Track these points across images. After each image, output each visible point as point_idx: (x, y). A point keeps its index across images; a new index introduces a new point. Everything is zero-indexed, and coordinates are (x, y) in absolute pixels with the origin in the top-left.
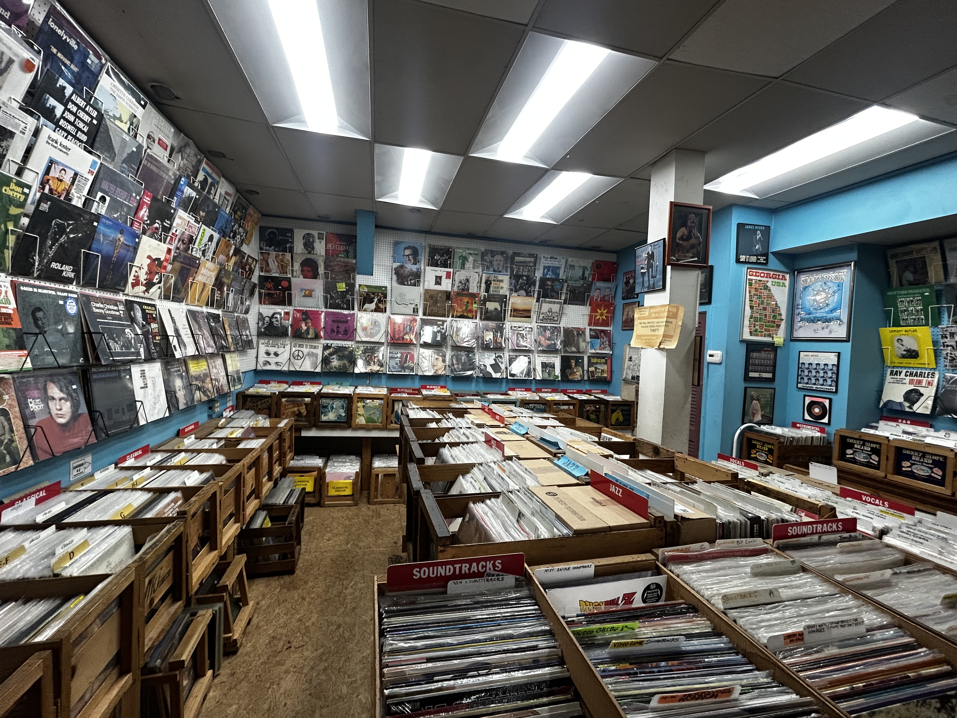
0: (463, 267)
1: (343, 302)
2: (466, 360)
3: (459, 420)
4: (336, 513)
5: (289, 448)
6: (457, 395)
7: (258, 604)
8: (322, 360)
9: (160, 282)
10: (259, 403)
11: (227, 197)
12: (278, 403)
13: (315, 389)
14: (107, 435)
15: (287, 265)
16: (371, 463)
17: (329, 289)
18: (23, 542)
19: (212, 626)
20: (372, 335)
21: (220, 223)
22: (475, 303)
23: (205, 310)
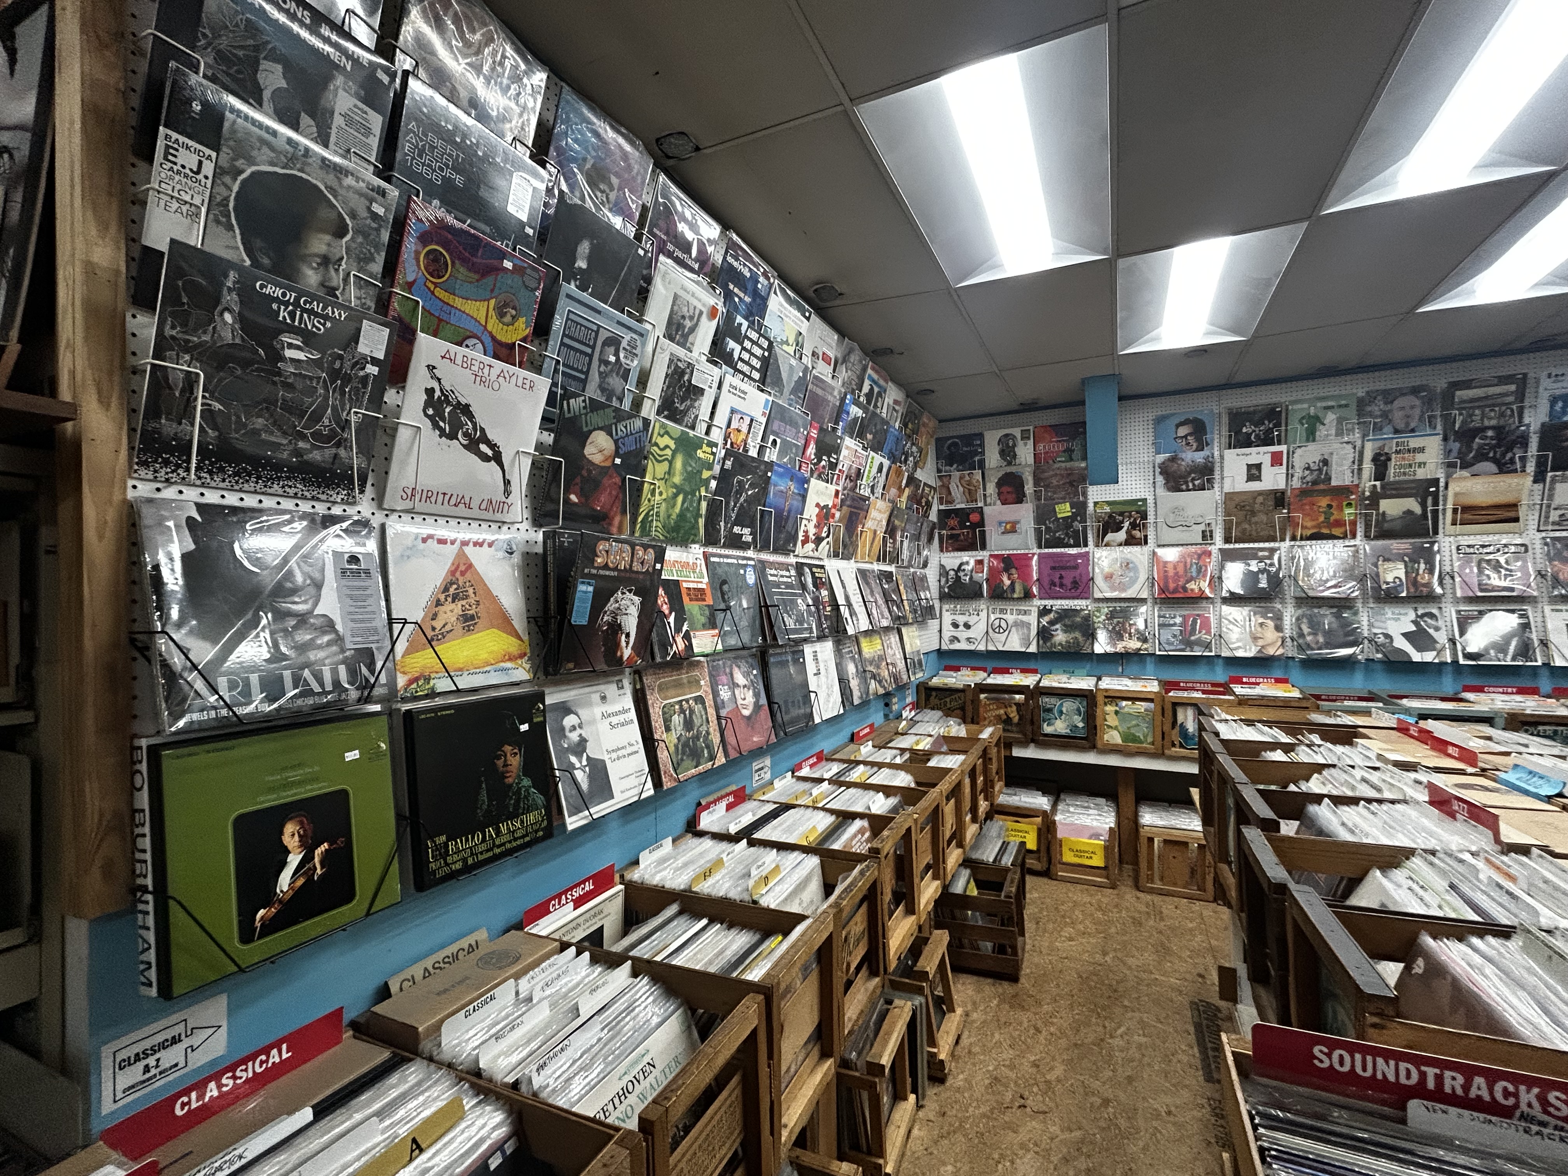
0: (1311, 436)
1: (1067, 534)
2: (1335, 626)
3: (1339, 749)
4: (1077, 894)
5: (997, 773)
6: (1318, 697)
7: (967, 1015)
8: (1038, 633)
9: (828, 536)
10: (948, 700)
11: (897, 408)
12: (976, 701)
13: (1029, 680)
14: (785, 734)
15: (976, 488)
16: (1136, 816)
17: (1043, 515)
18: (721, 853)
19: (912, 1026)
20: (1123, 587)
21: (889, 444)
22: (1349, 505)
23: (877, 567)
